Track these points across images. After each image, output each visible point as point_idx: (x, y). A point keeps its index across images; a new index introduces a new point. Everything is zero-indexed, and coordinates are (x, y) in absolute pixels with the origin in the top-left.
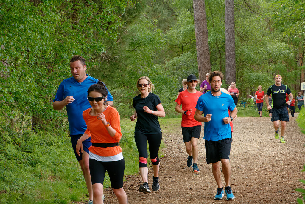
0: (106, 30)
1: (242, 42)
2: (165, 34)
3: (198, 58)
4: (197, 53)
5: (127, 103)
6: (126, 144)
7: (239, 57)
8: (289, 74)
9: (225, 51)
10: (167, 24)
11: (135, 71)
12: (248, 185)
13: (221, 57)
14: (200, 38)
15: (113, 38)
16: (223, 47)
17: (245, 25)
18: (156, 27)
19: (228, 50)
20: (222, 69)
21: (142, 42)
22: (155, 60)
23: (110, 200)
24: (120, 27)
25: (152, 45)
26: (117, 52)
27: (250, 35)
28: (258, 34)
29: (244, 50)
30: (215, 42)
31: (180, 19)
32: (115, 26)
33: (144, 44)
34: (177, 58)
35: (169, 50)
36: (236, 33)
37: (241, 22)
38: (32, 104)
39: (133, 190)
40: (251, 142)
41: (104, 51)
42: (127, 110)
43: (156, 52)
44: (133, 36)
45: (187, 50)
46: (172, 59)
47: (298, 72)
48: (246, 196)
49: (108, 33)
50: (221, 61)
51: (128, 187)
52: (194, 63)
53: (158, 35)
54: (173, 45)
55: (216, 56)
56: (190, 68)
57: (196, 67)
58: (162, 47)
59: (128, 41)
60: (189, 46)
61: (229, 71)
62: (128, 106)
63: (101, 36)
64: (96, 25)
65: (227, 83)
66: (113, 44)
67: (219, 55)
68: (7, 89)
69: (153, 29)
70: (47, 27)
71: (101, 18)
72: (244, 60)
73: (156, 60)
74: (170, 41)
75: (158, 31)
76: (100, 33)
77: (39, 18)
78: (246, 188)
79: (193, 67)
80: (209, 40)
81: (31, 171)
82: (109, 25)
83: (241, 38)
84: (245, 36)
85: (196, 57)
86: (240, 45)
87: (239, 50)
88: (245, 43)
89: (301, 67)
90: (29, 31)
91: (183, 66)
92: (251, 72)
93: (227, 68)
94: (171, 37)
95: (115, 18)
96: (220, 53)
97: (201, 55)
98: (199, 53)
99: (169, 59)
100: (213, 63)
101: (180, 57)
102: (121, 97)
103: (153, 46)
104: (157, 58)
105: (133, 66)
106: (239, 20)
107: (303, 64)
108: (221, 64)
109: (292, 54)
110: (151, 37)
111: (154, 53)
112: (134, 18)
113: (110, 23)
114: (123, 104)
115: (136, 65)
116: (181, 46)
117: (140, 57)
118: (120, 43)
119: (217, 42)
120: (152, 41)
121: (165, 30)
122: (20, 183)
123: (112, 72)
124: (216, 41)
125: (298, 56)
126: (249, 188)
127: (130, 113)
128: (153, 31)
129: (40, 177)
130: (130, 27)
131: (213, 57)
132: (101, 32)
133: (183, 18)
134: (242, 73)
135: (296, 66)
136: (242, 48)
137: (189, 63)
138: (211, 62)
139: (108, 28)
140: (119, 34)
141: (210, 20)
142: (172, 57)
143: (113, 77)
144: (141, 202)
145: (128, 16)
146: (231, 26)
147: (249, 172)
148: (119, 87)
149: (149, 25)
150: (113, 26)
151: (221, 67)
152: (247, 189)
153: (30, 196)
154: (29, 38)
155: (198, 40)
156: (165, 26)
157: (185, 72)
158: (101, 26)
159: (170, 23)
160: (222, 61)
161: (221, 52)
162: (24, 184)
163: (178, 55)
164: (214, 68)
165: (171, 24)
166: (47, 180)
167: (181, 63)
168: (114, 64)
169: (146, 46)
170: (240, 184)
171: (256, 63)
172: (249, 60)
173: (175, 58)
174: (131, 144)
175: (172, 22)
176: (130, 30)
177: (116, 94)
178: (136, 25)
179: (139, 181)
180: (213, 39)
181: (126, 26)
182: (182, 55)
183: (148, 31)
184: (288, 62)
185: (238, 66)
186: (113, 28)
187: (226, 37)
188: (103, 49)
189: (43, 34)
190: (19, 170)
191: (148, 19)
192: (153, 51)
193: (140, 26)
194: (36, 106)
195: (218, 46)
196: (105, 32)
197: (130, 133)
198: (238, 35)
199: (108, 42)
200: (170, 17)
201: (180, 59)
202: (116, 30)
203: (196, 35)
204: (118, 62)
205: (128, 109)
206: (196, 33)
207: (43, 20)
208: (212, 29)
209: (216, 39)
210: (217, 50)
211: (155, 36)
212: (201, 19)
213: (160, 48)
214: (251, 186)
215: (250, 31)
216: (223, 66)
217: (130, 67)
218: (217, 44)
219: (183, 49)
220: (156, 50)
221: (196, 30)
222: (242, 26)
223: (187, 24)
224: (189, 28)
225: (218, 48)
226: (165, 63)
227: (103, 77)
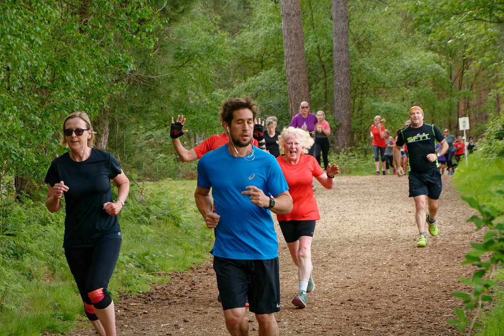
0: (136, 33)
1: (360, 52)
2: (234, 38)
3: (288, 78)
4: (287, 71)
5: (172, 154)
6: (170, 221)
7: (357, 77)
8: (439, 104)
9: (332, 66)
10: (236, 22)
11: (183, 101)
12: (372, 288)
13: (326, 77)
14: (291, 46)
15: (147, 46)
16: (329, 60)
17: (365, 23)
18: (218, 27)
19: (338, 65)
20: (328, 97)
21: (196, 53)
22: (217, 82)
23: (145, 313)
24: (158, 29)
25: (212, 57)
26: (154, 70)
27: (373, 40)
28: (387, 39)
29: (364, 64)
30: (317, 52)
31: (258, 15)
32: (151, 26)
33: (199, 56)
34: (253, 78)
35: (239, 66)
36: (351, 36)
37: (359, 18)
38: (16, 156)
39: (182, 296)
40: (377, 217)
41: (133, 68)
42: (171, 165)
43: (218, 68)
44: (180, 42)
45: (270, 66)
46: (244, 81)
47: (455, 100)
48: (369, 305)
49: (139, 38)
50: (325, 84)
51: (174, 292)
52: (281, 87)
53: (221, 41)
54: (246, 58)
55: (317, 75)
56: (274, 95)
57: (284, 93)
58: (228, 62)
59: (172, 50)
60: (272, 59)
61: (339, 100)
62: (173, 158)
63: (128, 43)
64: (119, 26)
65: (336, 119)
66: (148, 56)
67: (323, 73)
69: (212, 30)
70: (38, 29)
71: (127, 14)
72: (363, 82)
73: (219, 82)
74: (242, 50)
75: (222, 35)
76: (126, 38)
77: (26, 14)
78: (369, 293)
79: (280, 93)
80: (306, 49)
81: (15, 267)
82: (141, 25)
83: (359, 45)
84: (365, 43)
85: (285, 77)
86: (357, 56)
87: (356, 65)
88: (366, 54)
89: (459, 92)
90: (9, 37)
91: (264, 91)
92: (375, 101)
93: (335, 95)
94: (243, 45)
95: (151, 13)
96: (325, 70)
97: (293, 73)
98: (290, 70)
99: (239, 81)
100: (313, 86)
101: (257, 78)
102: (161, 144)
103: (213, 59)
104: (220, 79)
105: (181, 92)
106: (356, 15)
107: (462, 88)
108: (326, 87)
109: (444, 70)
110: (210, 45)
111: (216, 70)
112: (182, 12)
113: (142, 21)
114: (165, 156)
115: (186, 90)
116: (259, 59)
117: (191, 77)
118: (159, 54)
119: (319, 52)
120: (212, 51)
121: (233, 33)
123: (146, 103)
124: (317, 50)
125: (454, 74)
126: (375, 292)
127: (176, 169)
128: (214, 34)
129: (30, 276)
130: (176, 29)
131: (313, 76)
132: (128, 36)
133: (263, 13)
134: (361, 103)
135: (451, 91)
136: (361, 61)
137: (273, 87)
138: (310, 85)
139: (138, 30)
140: (157, 39)
141: (308, 16)
142: (244, 76)
143: (147, 112)
144: (196, 316)
145: (172, 9)
146: (342, 24)
147: (374, 266)
148: (158, 127)
149: (206, 25)
150: (148, 27)
151: (326, 93)
152: (370, 295)
153: (13, 307)
154: (9, 47)
155: (287, 50)
156: (233, 25)
157: (267, 102)
158: (128, 27)
159: (240, 21)
160: (327, 83)
161: (326, 68)
162: (3, 288)
163: (254, 74)
164: (315, 96)
165: (243, 23)
166: (41, 281)
167: (260, 86)
168: (150, 90)
169: (202, 59)
170: (358, 286)
171: (384, 87)
172: (373, 81)
173: (249, 79)
174: (178, 222)
175: (244, 20)
176: (175, 32)
177: (152, 140)
178: (185, 25)
179: (192, 281)
180: (312, 47)
181: (169, 26)
182: (261, 74)
183: (204, 35)
184: (438, 84)
185: (354, 91)
186: (147, 30)
187: (334, 43)
188: (132, 65)
189: (32, 42)
191: (205, 14)
192: (214, 68)
193: (192, 27)
194: (22, 159)
195: (320, 59)
196: (134, 36)
197: (177, 203)
198: (354, 40)
199: (139, 52)
200: (241, 11)
201: (257, 80)
202: (152, 33)
203: (285, 41)
204: (157, 86)
205: (173, 164)
206: (284, 37)
207: (31, 18)
208: (311, 31)
209: (318, 47)
210: (319, 65)
211: (217, 43)
212: (292, 15)
213: (226, 63)
214: (377, 289)
215: (374, 33)
216: (330, 92)
217: (175, 95)
218: (319, 55)
219: (263, 64)
220: (219, 66)
221: (285, 33)
222: (360, 24)
223: (269, 22)
224: (273, 28)
225: (321, 61)
226: (233, 88)
227: (132, 110)
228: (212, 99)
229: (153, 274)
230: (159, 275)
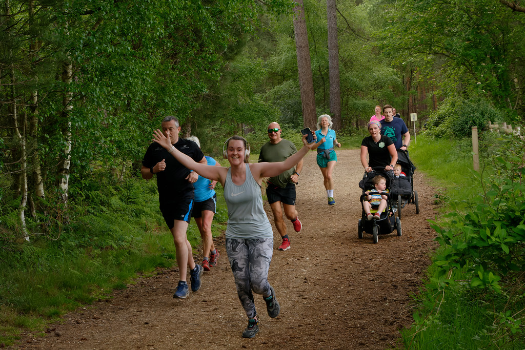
1: (346, 69)
2: (266, 61)
7: (344, 84)
9: (328, 78)
13: (325, 85)
14: (302, 66)
15: (215, 78)
16: (326, 74)
19: (332, 77)
21: (242, 72)
25: (253, 75)
26: (219, 91)
27: (355, 61)
28: (363, 60)
29: (348, 76)
30: (318, 69)
31: (281, 46)
32: (218, 66)
33: (245, 74)
34: (278, 87)
35: (269, 78)
36: (340, 59)
38: (135, 152)
41: (206, 91)
45: (289, 78)
46: (273, 88)
47: (406, 97)
53: (258, 65)
54: (274, 73)
55: (319, 84)
56: (292, 97)
57: (298, 96)
60: (290, 73)
64: (197, 66)
65: (331, 111)
67: (323, 82)
68: (109, 139)
69: (253, 58)
70: (148, 72)
71: (202, 58)
72: (348, 87)
74: (271, 68)
75: (259, 61)
77: (140, 63)
80: (312, 67)
81: (138, 223)
82: (211, 65)
83: (345, 65)
84: (349, 62)
85: (299, 85)
86: (344, 71)
87: (344, 77)
88: (350, 69)
89: (409, 92)
90: (130, 78)
92: (356, 100)
93: (331, 96)
94: (271, 65)
96: (324, 80)
97: (304, 83)
98: (302, 81)
99: (269, 88)
100: (317, 91)
101: (281, 86)
106: (343, 45)
108: (325, 92)
109: (399, 79)
110: (252, 68)
113: (212, 63)
116: (282, 73)
119: (320, 69)
120: (253, 71)
121: (265, 58)
122: (127, 237)
125: (406, 80)
128: (254, 61)
129: (146, 229)
130: (232, 64)
131: (316, 84)
134: (347, 101)
135: (404, 91)
136: (347, 74)
138: (315, 90)
139: (210, 68)
142: (273, 86)
143: (215, 117)
145: (230, 52)
146: (334, 51)
149: (249, 55)
150: (216, 67)
151: (325, 95)
153: (137, 252)
154: (130, 84)
155: (300, 69)
156: (265, 53)
159: (270, 50)
160: (325, 88)
162: (130, 239)
163: (279, 83)
166: (153, 232)
167: (282, 91)
168: (216, 103)
169: (246, 76)
171: (362, 90)
172: (354, 87)
173: (276, 87)
176: (232, 66)
180: (316, 66)
182: (283, 84)
183: (248, 61)
184: (395, 87)
185: (343, 93)
187: (330, 63)
188: (205, 89)
189: (144, 80)
190: (124, 223)
194: (139, 154)
195: (321, 73)
198: (342, 61)
201: (281, 88)
203: (298, 63)
204: (221, 101)
206: (298, 60)
207: (144, 65)
208: (315, 56)
209: (319, 66)
210: (320, 77)
211: (256, 66)
212: (303, 47)
215: (354, 56)
218: (320, 71)
219: (284, 77)
220: (257, 80)
221: (299, 58)
222: (345, 51)
223: (288, 51)
224: (290, 55)
225: (321, 75)
226: (266, 92)
227: (206, 117)
228: (253, 101)
229: (221, 224)
230: (226, 224)
